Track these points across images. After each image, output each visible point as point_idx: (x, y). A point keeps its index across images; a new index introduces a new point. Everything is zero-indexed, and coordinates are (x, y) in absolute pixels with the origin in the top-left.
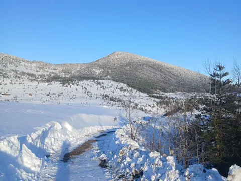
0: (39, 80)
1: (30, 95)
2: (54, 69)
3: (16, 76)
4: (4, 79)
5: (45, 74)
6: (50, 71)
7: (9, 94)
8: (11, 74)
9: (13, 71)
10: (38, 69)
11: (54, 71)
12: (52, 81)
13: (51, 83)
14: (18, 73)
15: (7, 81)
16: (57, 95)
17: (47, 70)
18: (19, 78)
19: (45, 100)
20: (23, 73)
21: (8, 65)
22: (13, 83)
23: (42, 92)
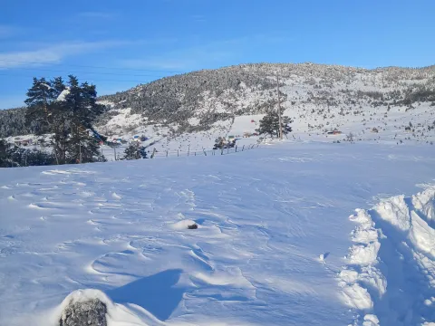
0: (388, 102)
1: (375, 130)
2: (418, 78)
3: (349, 100)
4: (330, 107)
5: (401, 89)
6: (409, 82)
7: (339, 132)
8: (341, 98)
9: (343, 91)
10: (386, 83)
11: (417, 82)
12: (415, 100)
13: (413, 105)
14: (352, 94)
15: (335, 110)
16: (426, 127)
17: (403, 81)
18: (353, 102)
19: (403, 138)
20: (360, 94)
21: (335, 84)
22: (345, 112)
23: (395, 124)
